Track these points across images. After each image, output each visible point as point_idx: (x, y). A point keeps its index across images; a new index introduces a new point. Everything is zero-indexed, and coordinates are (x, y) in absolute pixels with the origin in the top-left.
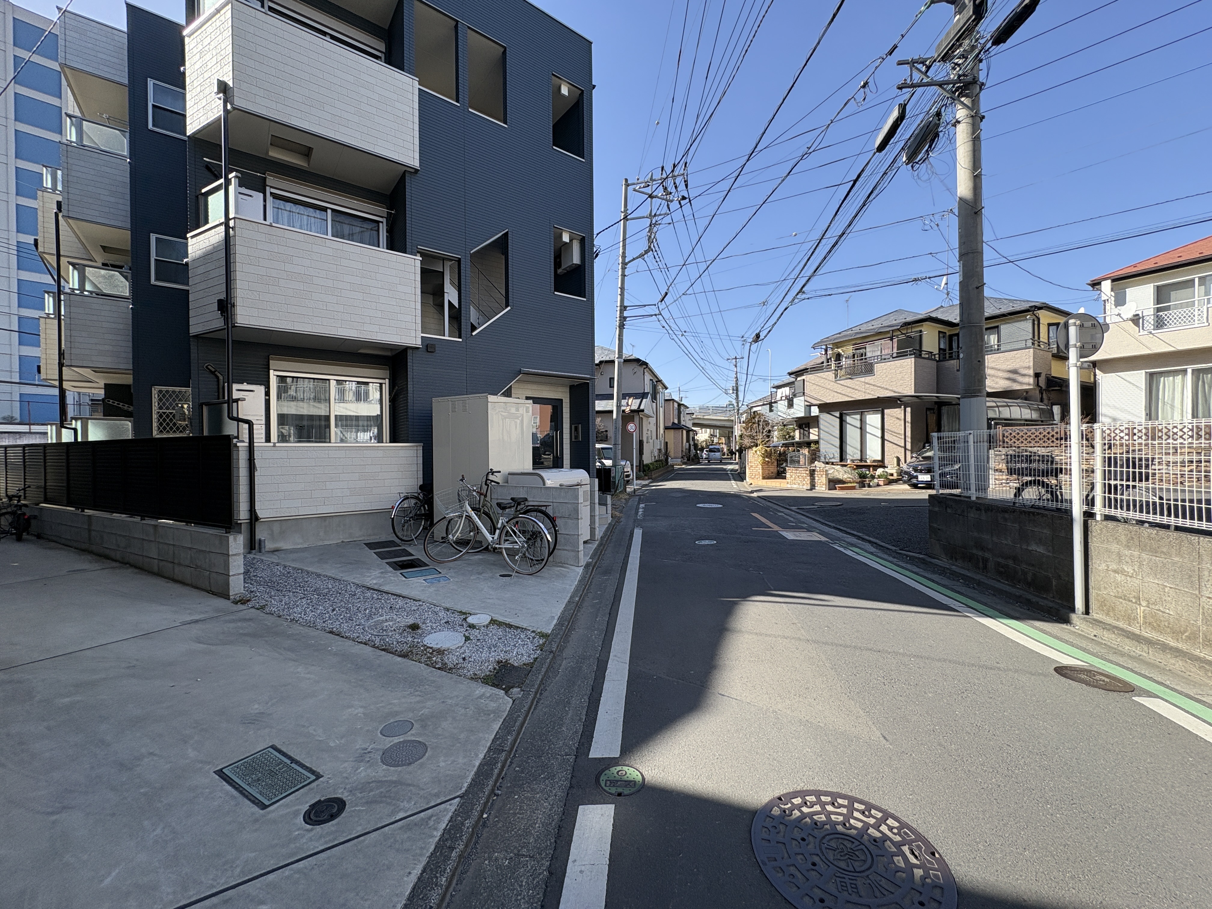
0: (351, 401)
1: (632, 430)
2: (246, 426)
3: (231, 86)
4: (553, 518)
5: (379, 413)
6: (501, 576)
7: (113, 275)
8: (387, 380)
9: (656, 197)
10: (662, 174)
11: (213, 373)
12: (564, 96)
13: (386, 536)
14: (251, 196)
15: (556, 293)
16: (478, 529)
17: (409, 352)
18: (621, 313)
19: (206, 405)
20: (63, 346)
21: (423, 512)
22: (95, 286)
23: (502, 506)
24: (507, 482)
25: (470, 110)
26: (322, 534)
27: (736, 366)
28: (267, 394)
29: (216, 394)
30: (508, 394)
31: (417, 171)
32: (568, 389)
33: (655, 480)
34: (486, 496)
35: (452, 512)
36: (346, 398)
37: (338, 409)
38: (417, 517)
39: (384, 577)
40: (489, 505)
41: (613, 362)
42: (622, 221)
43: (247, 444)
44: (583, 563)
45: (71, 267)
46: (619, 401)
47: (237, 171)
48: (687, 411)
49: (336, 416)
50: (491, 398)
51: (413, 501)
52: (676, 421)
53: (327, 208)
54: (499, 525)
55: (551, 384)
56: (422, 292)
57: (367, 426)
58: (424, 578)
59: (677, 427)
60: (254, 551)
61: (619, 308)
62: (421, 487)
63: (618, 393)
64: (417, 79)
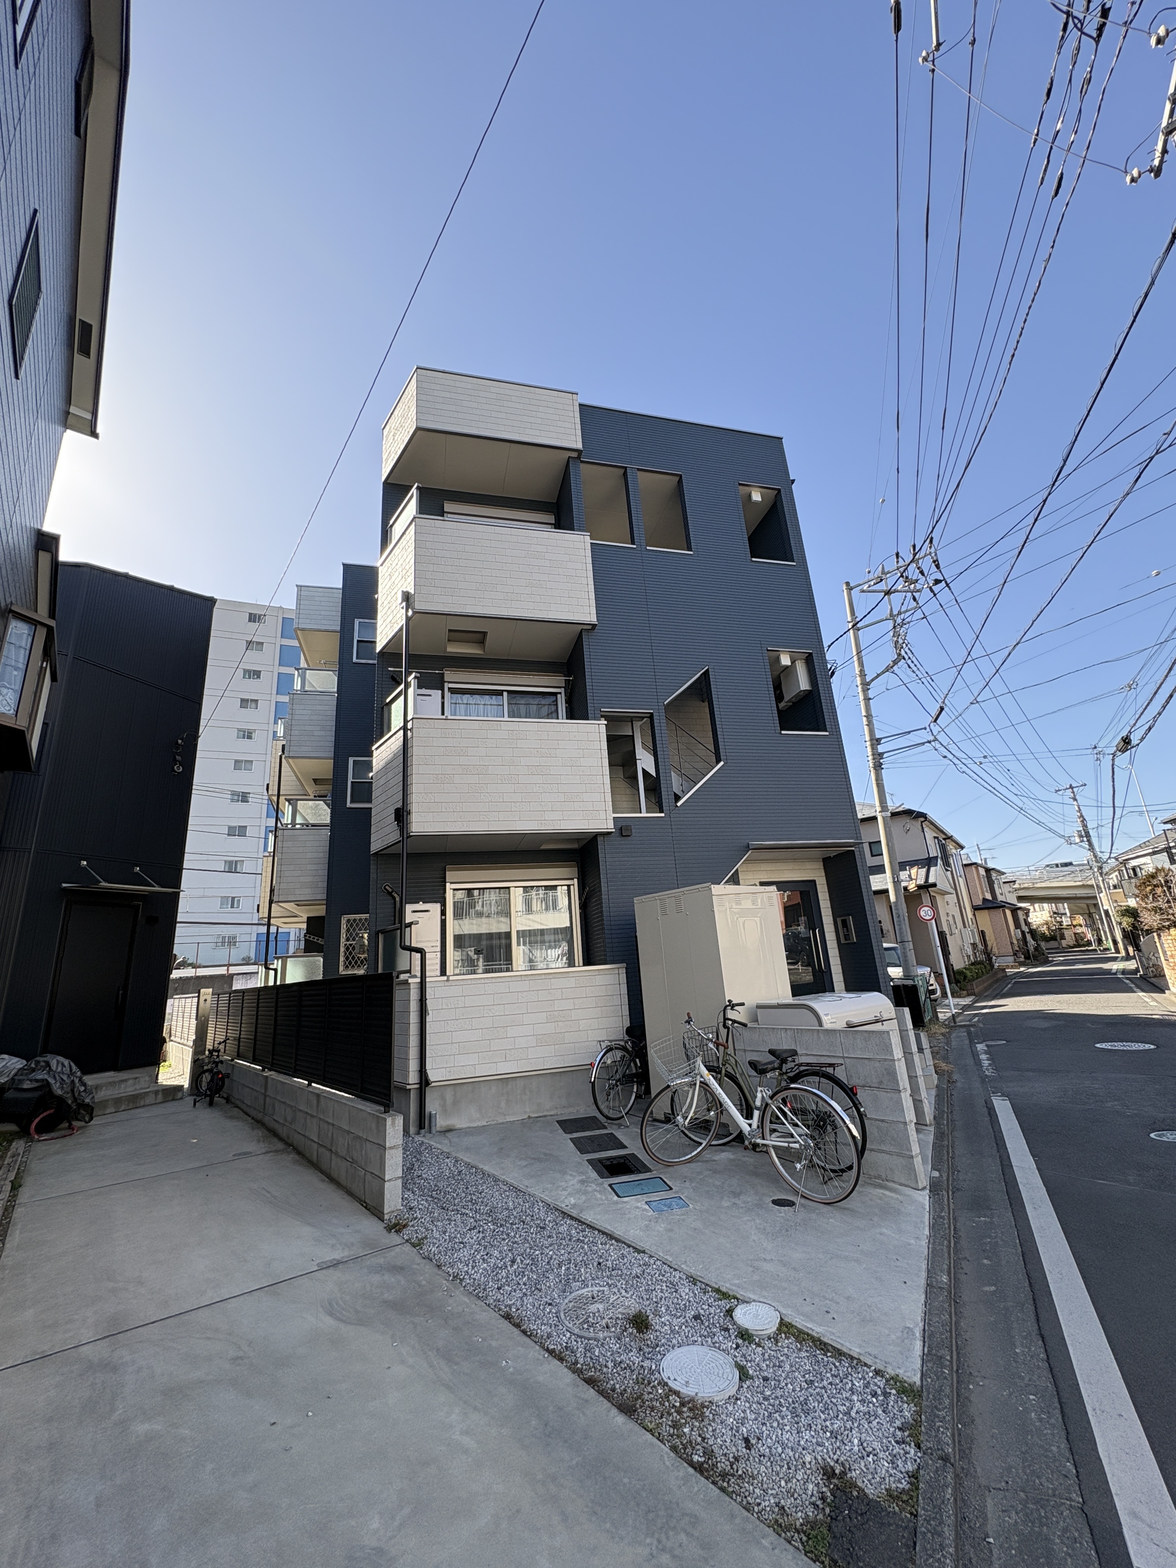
0: (540, 912)
1: (927, 918)
2: (418, 955)
3: (413, 593)
4: (852, 1089)
5: (568, 925)
6: (775, 1202)
7: (318, 805)
8: (576, 880)
9: (896, 591)
10: (898, 562)
11: (390, 894)
12: (756, 503)
13: (584, 1109)
14: (430, 695)
15: (783, 732)
16: (721, 1105)
17: (600, 839)
18: (873, 749)
19: (382, 933)
20: (274, 882)
21: (634, 1071)
22: (305, 819)
23: (758, 1068)
24: (757, 1021)
25: (648, 548)
26: (503, 1105)
27: (1075, 799)
28: (443, 913)
29: (393, 918)
30: (735, 880)
31: (594, 626)
32: (822, 863)
33: (980, 997)
34: (726, 1048)
35: (678, 1077)
36: (534, 908)
37: (520, 922)
38: (627, 1080)
39: (585, 1193)
40: (733, 1061)
41: (874, 818)
42: (851, 631)
43: (418, 980)
44: (923, 1182)
45: (287, 803)
46: (895, 875)
47: (416, 672)
48: (1003, 878)
49: (518, 932)
50: (716, 889)
51: (618, 1054)
52: (988, 896)
53: (503, 691)
54: (758, 1103)
55: (795, 860)
56: (610, 765)
57: (555, 941)
58: (646, 1198)
59: (991, 905)
60: (423, 1131)
61: (868, 744)
62: (629, 1031)
63: (891, 862)
64: (589, 534)
